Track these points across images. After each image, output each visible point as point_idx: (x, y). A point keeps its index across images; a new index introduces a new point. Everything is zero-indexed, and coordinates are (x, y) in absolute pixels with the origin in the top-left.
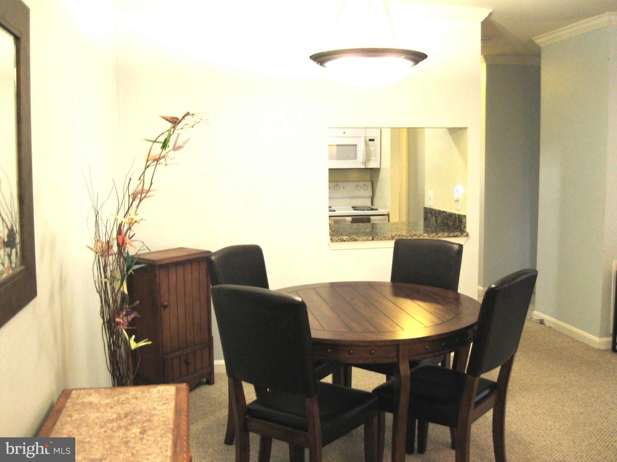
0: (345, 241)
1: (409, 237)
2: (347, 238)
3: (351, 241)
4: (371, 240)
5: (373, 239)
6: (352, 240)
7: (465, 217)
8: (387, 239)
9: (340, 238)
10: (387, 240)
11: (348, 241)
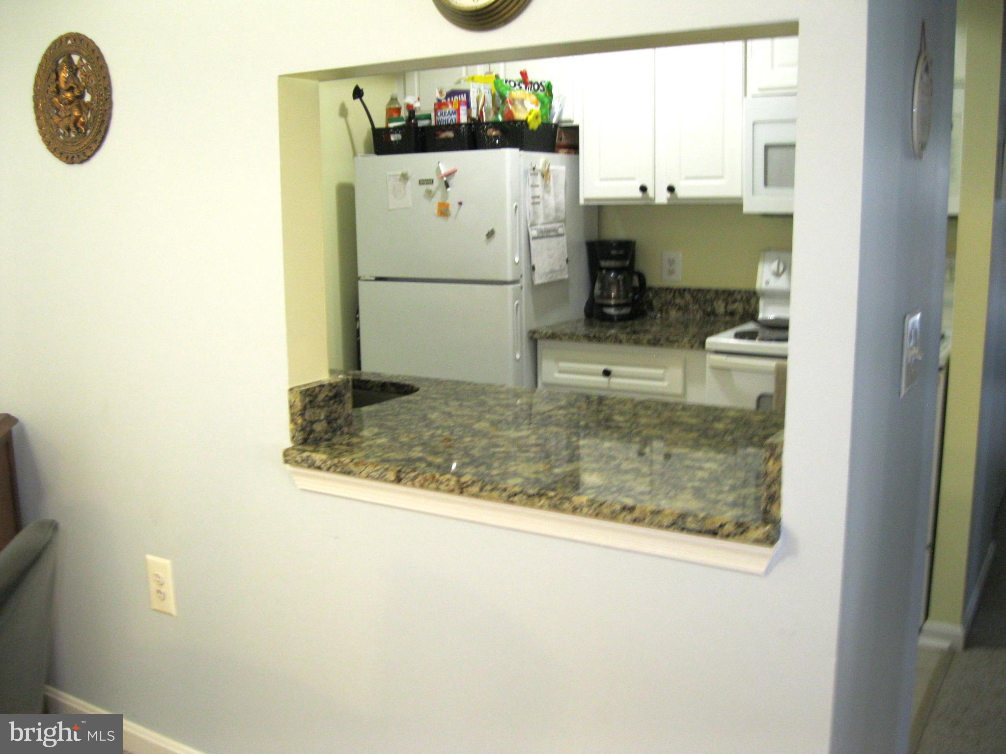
0: (319, 468)
1: (520, 495)
2: (325, 462)
3: (335, 471)
4: (392, 482)
5: (398, 480)
6: (339, 470)
7: (777, 451)
8: (442, 487)
9: (305, 454)
10: (444, 491)
11: (328, 470)
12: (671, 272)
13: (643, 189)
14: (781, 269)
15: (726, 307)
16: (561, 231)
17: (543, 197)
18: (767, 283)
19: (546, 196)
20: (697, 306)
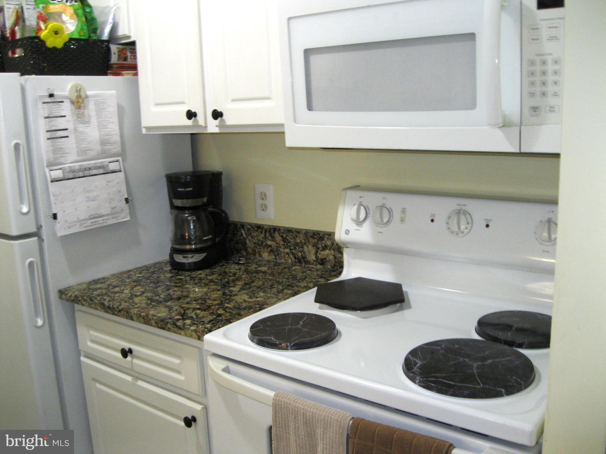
12: (264, 208)
13: (191, 115)
14: (362, 216)
15: (316, 253)
16: (113, 166)
17: (75, 130)
18: (347, 232)
19: (81, 128)
20: (287, 250)
